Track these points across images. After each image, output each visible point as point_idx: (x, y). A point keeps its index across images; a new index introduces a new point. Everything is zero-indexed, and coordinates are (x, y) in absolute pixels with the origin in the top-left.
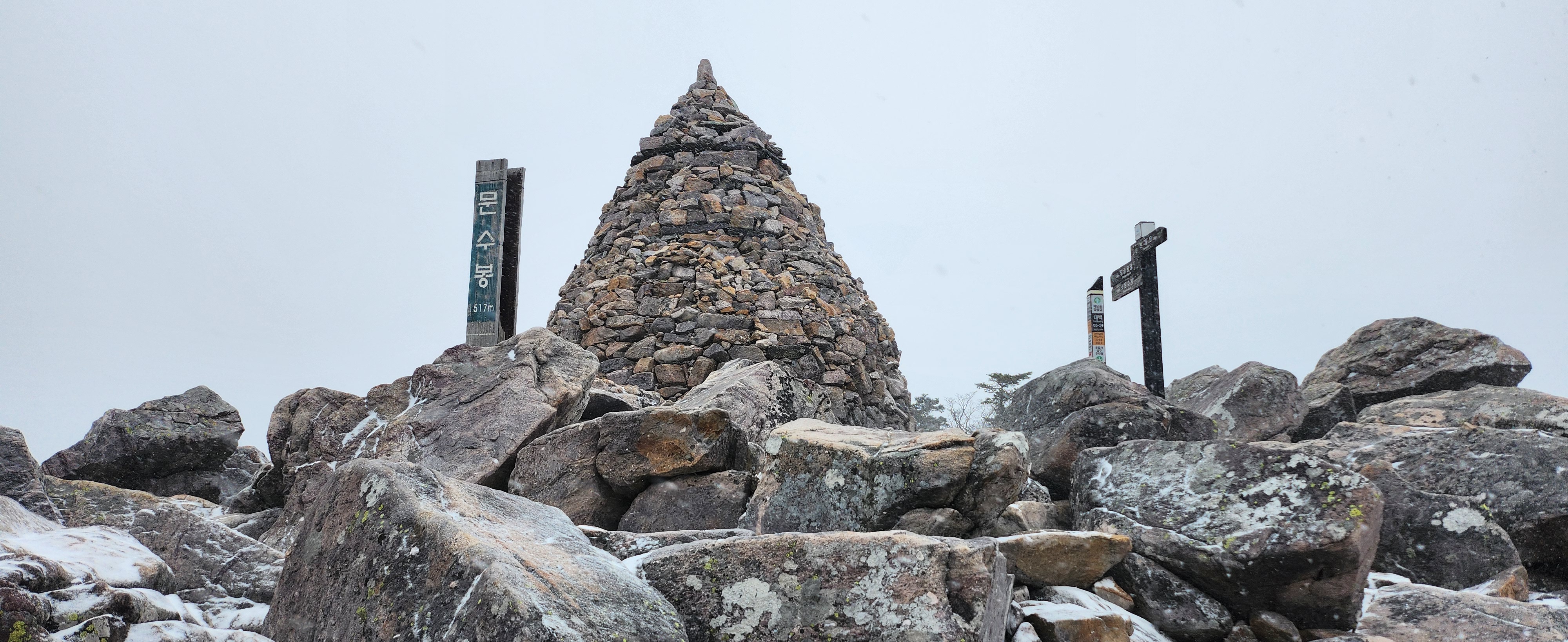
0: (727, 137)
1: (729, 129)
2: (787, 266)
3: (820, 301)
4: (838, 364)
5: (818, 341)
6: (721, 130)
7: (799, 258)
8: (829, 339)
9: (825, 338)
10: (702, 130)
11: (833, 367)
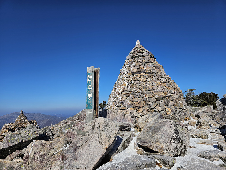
0: (143, 54)
1: (144, 52)
3: (167, 87)
4: (172, 100)
9: (169, 95)
10: (138, 53)
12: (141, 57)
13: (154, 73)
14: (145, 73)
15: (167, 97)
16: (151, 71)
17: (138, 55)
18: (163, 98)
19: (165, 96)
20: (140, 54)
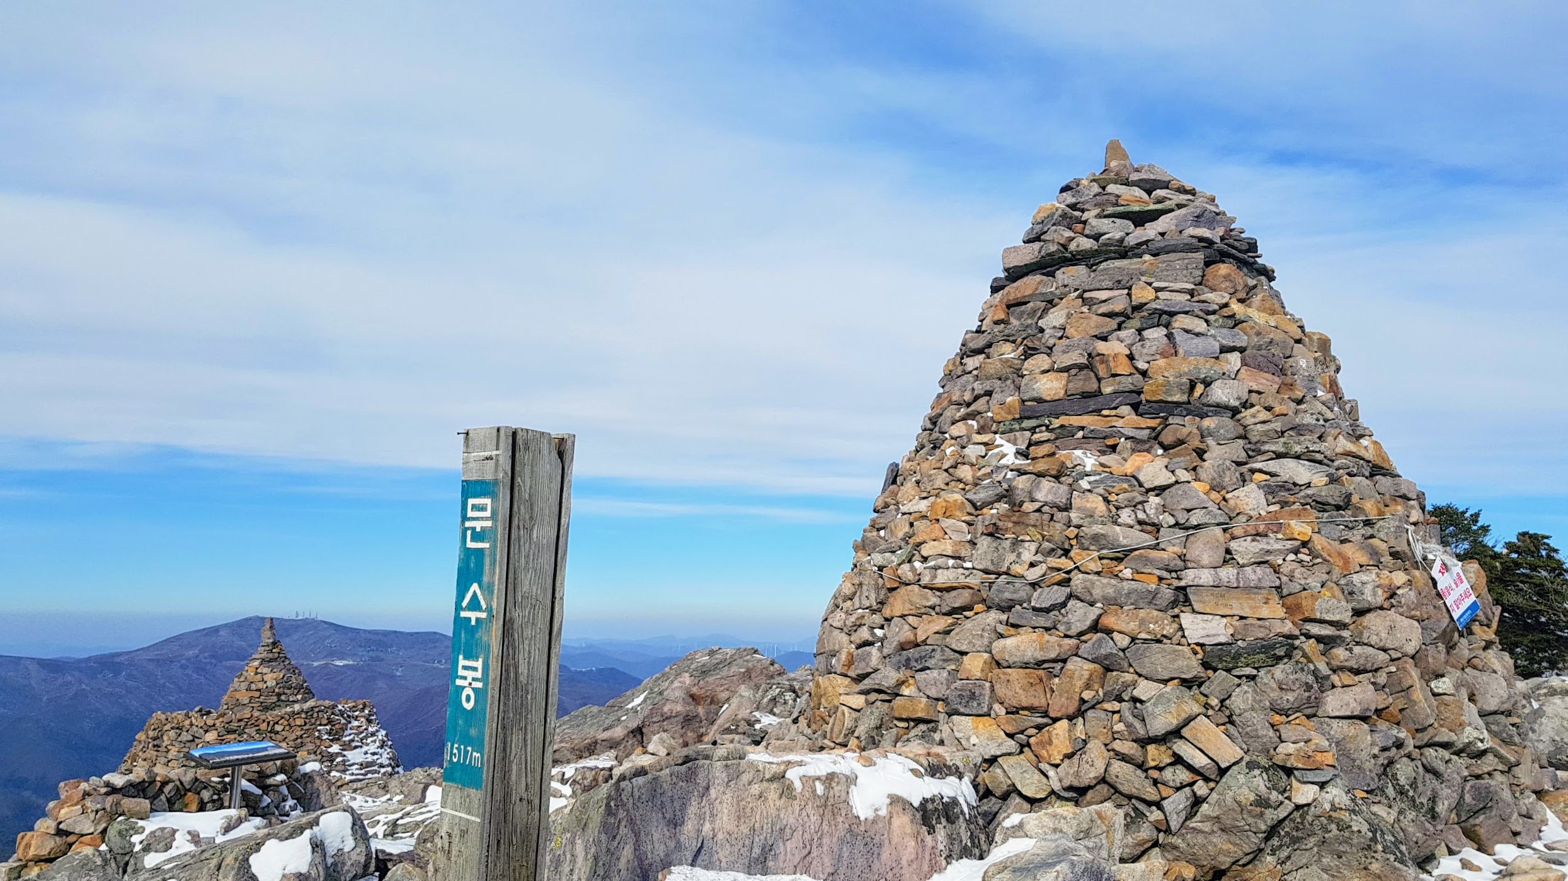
0: (1151, 231)
1: (1154, 216)
2: (1253, 471)
3: (1319, 542)
4: (1357, 672)
5: (1315, 629)
6: (1140, 219)
7: (1279, 456)
8: (1340, 625)
9: (1331, 623)
10: (1104, 225)
11: (1347, 678)
12: (1123, 255)
13: (1220, 408)
14: (1135, 407)
15: (1308, 636)
16: (1200, 389)
17: (1096, 237)
18: (1273, 647)
19: (1288, 627)
20: (1114, 230)
